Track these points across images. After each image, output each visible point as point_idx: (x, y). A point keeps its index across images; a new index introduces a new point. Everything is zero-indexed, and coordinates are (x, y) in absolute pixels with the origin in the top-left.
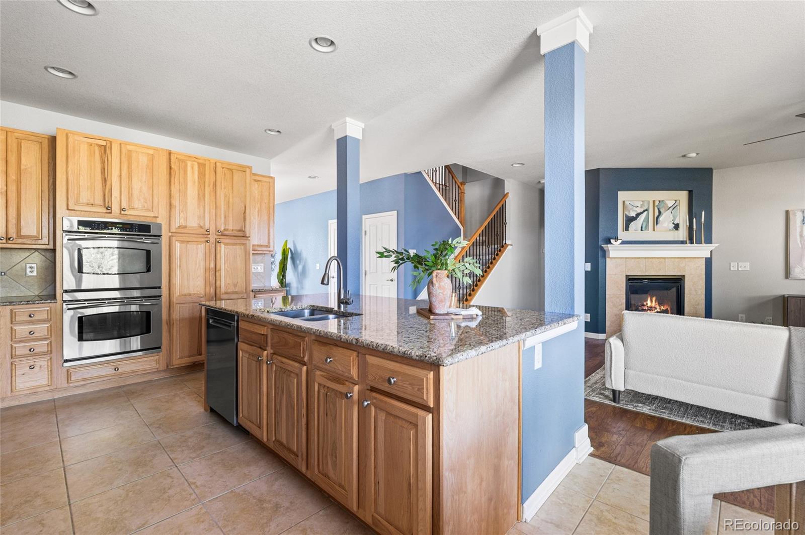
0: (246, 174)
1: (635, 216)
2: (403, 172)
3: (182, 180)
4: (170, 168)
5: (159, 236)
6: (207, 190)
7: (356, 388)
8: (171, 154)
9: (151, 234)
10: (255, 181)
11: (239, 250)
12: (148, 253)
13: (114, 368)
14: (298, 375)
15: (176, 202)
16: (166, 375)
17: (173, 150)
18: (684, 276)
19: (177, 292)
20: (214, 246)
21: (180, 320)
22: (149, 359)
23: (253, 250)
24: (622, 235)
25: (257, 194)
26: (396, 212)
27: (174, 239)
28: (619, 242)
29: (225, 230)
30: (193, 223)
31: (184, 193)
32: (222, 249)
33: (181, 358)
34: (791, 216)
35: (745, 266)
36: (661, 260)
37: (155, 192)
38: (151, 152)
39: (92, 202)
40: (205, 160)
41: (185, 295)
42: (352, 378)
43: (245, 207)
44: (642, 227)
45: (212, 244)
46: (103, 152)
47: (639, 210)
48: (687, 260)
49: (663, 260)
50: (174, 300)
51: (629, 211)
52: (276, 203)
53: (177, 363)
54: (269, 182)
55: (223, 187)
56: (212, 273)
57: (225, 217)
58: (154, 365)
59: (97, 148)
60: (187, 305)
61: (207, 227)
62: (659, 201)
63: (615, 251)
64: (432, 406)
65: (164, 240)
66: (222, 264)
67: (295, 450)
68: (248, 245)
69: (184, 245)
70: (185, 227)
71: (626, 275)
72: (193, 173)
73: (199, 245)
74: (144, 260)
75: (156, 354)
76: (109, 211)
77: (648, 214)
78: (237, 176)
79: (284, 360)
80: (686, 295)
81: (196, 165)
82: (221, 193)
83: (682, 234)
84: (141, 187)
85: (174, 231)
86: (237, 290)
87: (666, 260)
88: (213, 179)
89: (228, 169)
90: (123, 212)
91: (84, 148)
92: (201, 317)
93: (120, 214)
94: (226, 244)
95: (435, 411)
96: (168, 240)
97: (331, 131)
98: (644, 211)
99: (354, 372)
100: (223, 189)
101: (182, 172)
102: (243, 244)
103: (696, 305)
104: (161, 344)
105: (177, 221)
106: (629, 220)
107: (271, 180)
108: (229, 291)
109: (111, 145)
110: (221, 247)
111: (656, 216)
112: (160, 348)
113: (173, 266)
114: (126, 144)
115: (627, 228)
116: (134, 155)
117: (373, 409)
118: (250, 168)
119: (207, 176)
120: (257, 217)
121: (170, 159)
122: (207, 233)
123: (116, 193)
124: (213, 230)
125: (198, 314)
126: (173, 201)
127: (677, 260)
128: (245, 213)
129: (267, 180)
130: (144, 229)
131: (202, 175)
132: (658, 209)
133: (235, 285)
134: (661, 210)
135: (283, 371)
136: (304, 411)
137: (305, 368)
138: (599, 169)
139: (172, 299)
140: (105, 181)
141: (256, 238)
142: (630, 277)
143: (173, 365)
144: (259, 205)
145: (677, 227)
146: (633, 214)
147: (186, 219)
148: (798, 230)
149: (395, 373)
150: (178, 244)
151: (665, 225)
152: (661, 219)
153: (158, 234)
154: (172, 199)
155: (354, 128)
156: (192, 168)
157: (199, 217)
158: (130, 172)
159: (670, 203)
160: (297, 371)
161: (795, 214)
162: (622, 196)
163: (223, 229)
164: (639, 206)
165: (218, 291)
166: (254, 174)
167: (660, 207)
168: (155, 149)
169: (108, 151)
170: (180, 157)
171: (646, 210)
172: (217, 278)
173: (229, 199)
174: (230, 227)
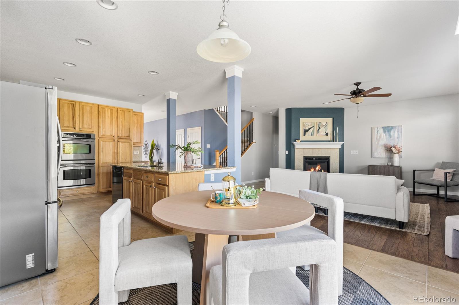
0: (130, 113)
1: (308, 129)
2: (203, 109)
3: (103, 116)
4: (99, 111)
5: (94, 139)
6: (114, 119)
7: (153, 184)
8: (99, 106)
9: (91, 138)
10: (135, 115)
11: (127, 145)
12: (90, 145)
13: (76, 191)
14: (140, 184)
15: (101, 125)
16: (97, 195)
17: (100, 103)
18: (330, 156)
19: (101, 161)
20: (116, 143)
21: (102, 173)
22: (90, 188)
23: (133, 145)
24: (302, 138)
25: (135, 121)
26: (201, 127)
27: (100, 140)
28: (300, 141)
29: (121, 136)
30: (108, 133)
31: (104, 121)
32: (120, 144)
33: (103, 188)
34: (373, 130)
35: (357, 152)
36: (319, 149)
37: (92, 121)
38: (91, 105)
39: (69, 126)
40: (113, 108)
41: (105, 163)
42: (152, 181)
43: (130, 126)
44: (311, 135)
45: (116, 142)
46: (73, 106)
47: (310, 127)
48: (331, 149)
49: (321, 149)
50: (100, 165)
51: (306, 127)
52: (144, 122)
53: (101, 190)
54: (141, 115)
55: (120, 118)
56: (116, 154)
57: (121, 131)
58: (92, 191)
59: (70, 105)
60: (105, 167)
61: (114, 135)
62: (319, 123)
63: (298, 145)
64: (167, 184)
65: (96, 140)
66: (120, 150)
67: (139, 207)
68: (131, 143)
69: (104, 143)
70: (105, 135)
71: (304, 156)
72: (108, 113)
73: (110, 143)
74: (88, 148)
75: (93, 187)
76: (75, 129)
77: (314, 129)
78: (126, 114)
79: (137, 180)
80: (331, 165)
81: (109, 109)
82: (120, 121)
83: (330, 137)
84: (87, 119)
85: (100, 137)
86: (126, 161)
87: (322, 149)
88: (116, 115)
89: (123, 111)
90: (80, 130)
91: (66, 105)
92: (111, 172)
93: (79, 130)
94: (122, 142)
95: (168, 186)
96: (98, 140)
97: (165, 96)
98: (312, 127)
99: (153, 180)
100: (120, 120)
101: (103, 113)
102: (129, 142)
103: (335, 170)
104: (95, 182)
105: (102, 133)
106: (305, 131)
107: (142, 114)
108: (123, 162)
109: (76, 104)
110: (119, 143)
111: (318, 129)
112: (94, 184)
113: (100, 151)
114: (82, 102)
115: (304, 135)
116: (84, 107)
117: (157, 189)
118: (132, 110)
119: (114, 114)
120: (135, 130)
121: (99, 108)
122: (113, 137)
123: (77, 122)
124: (116, 136)
125: (110, 171)
126: (99, 125)
127: (327, 149)
128: (130, 129)
129: (140, 114)
130: (88, 136)
131: (112, 113)
132: (319, 126)
133: (126, 159)
134: (320, 127)
135: (136, 183)
136: (142, 195)
137: (142, 181)
138: (291, 108)
139: (99, 164)
140: (73, 118)
141: (135, 140)
142: (306, 157)
143: (99, 191)
144: (136, 125)
145: (327, 134)
146: (307, 129)
147: (105, 132)
148: (376, 136)
149: (161, 178)
150: (102, 142)
151: (322, 133)
152: (320, 131)
153: (94, 138)
154: (99, 124)
155: (173, 95)
156: (108, 111)
157: (110, 131)
158: (83, 114)
159: (324, 124)
160: (140, 183)
161: (374, 129)
162: (302, 120)
163: (120, 136)
164: (310, 125)
165: (118, 162)
166: (134, 112)
167: (319, 125)
168: (93, 104)
169: (75, 106)
170: (103, 107)
171: (313, 127)
172: (118, 156)
173: (123, 123)
174: (124, 135)
